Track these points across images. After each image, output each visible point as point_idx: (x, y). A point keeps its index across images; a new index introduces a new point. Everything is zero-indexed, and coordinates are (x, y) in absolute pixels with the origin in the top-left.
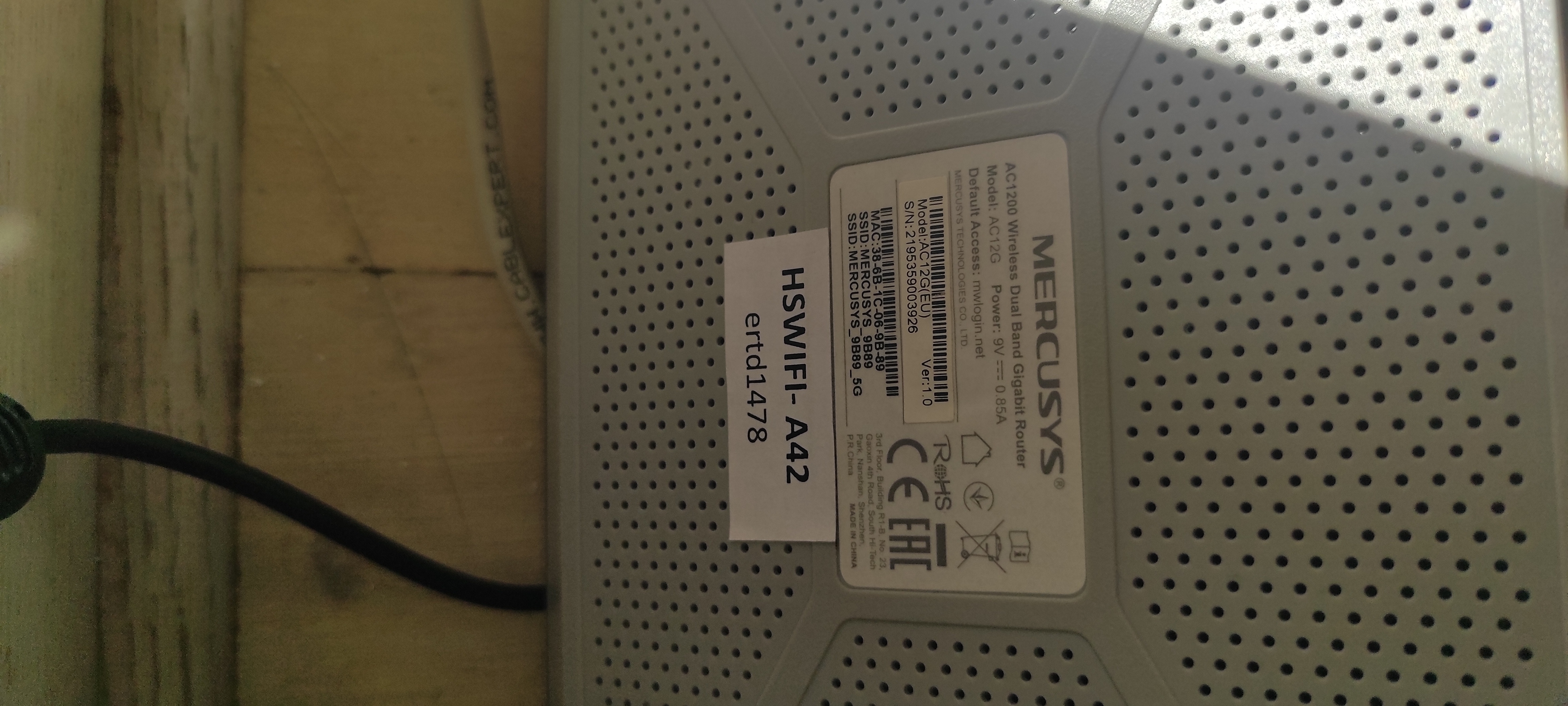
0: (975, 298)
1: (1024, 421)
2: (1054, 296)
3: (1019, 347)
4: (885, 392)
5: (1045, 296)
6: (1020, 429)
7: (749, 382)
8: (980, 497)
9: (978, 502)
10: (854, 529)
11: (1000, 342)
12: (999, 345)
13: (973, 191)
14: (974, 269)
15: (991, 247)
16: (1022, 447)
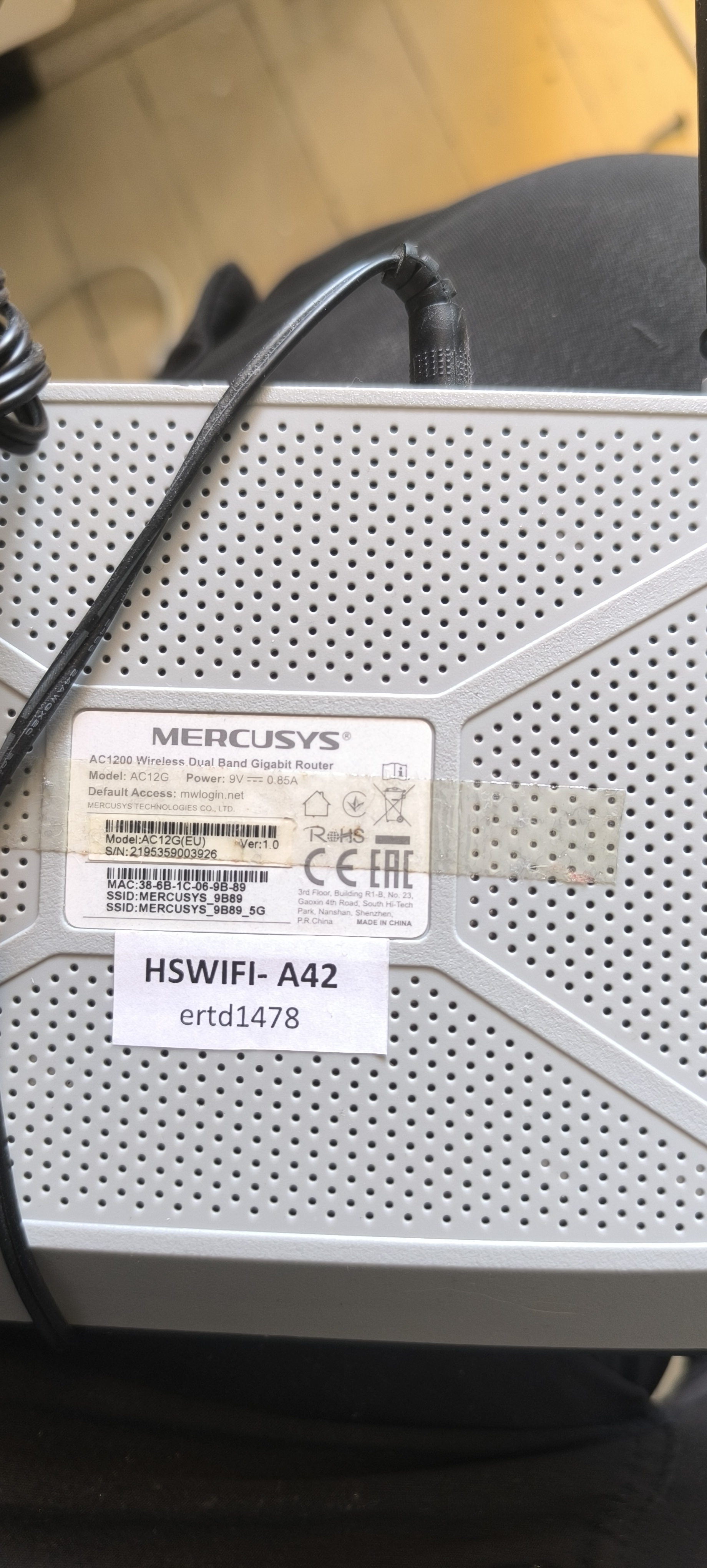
0: (194, 797)
1: (297, 761)
2: (201, 730)
3: (238, 762)
4: (264, 883)
5: (200, 738)
6: (303, 766)
7: (243, 1025)
8: (354, 804)
9: (359, 805)
10: (378, 922)
11: (232, 777)
12: (234, 779)
13: (107, 792)
14: (171, 796)
15: (155, 780)
16: (317, 764)
